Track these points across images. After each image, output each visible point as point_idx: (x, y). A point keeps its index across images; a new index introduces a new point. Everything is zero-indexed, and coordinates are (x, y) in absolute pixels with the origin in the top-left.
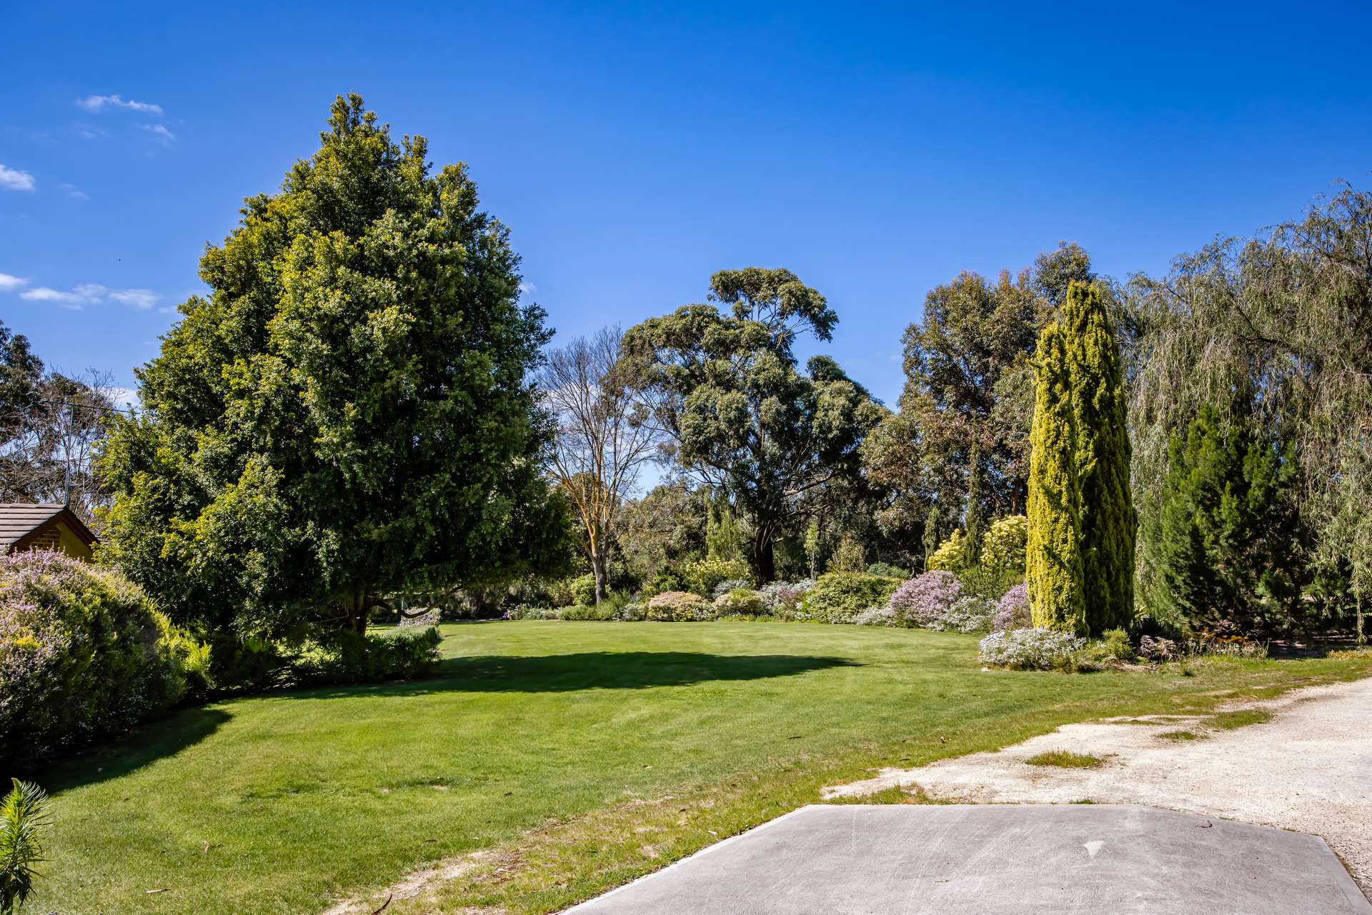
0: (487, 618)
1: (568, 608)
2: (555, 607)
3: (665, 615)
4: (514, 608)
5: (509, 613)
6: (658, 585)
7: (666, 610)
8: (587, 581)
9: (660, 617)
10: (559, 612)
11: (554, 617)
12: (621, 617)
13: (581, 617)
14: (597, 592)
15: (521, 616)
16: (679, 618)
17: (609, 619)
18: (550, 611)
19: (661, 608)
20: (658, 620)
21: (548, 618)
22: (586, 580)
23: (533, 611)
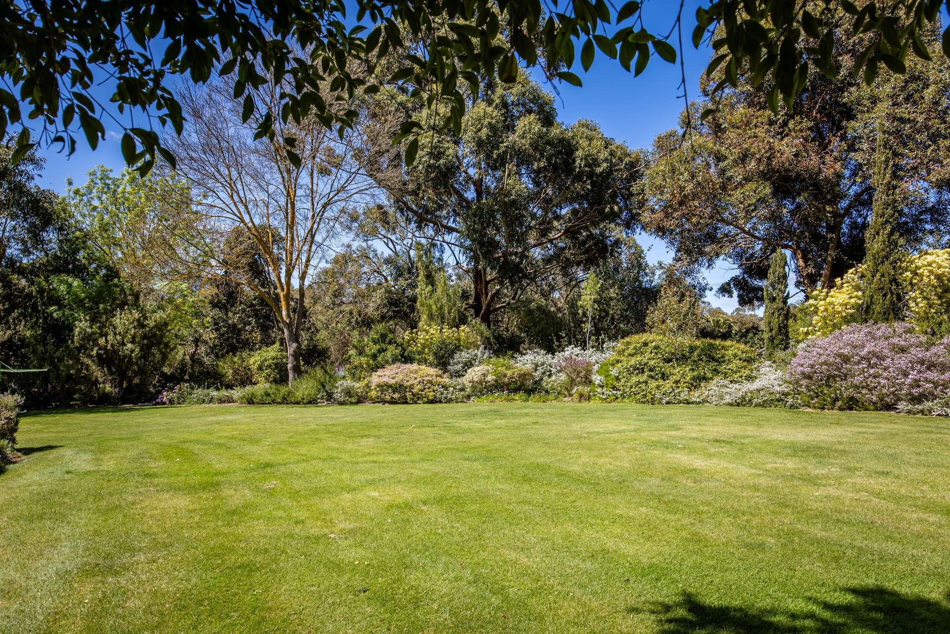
0: (135, 403)
1: (249, 389)
2: (229, 387)
3: (396, 396)
4: (172, 389)
5: (166, 396)
6: (374, 357)
7: (398, 388)
8: (273, 354)
9: (388, 398)
10: (237, 393)
11: (230, 400)
12: (330, 397)
13: (267, 400)
14: (289, 366)
15: (181, 400)
16: (417, 399)
17: (312, 402)
18: (224, 393)
19: (391, 386)
20: (384, 402)
21: (221, 401)
22: (271, 352)
23: (199, 392)
